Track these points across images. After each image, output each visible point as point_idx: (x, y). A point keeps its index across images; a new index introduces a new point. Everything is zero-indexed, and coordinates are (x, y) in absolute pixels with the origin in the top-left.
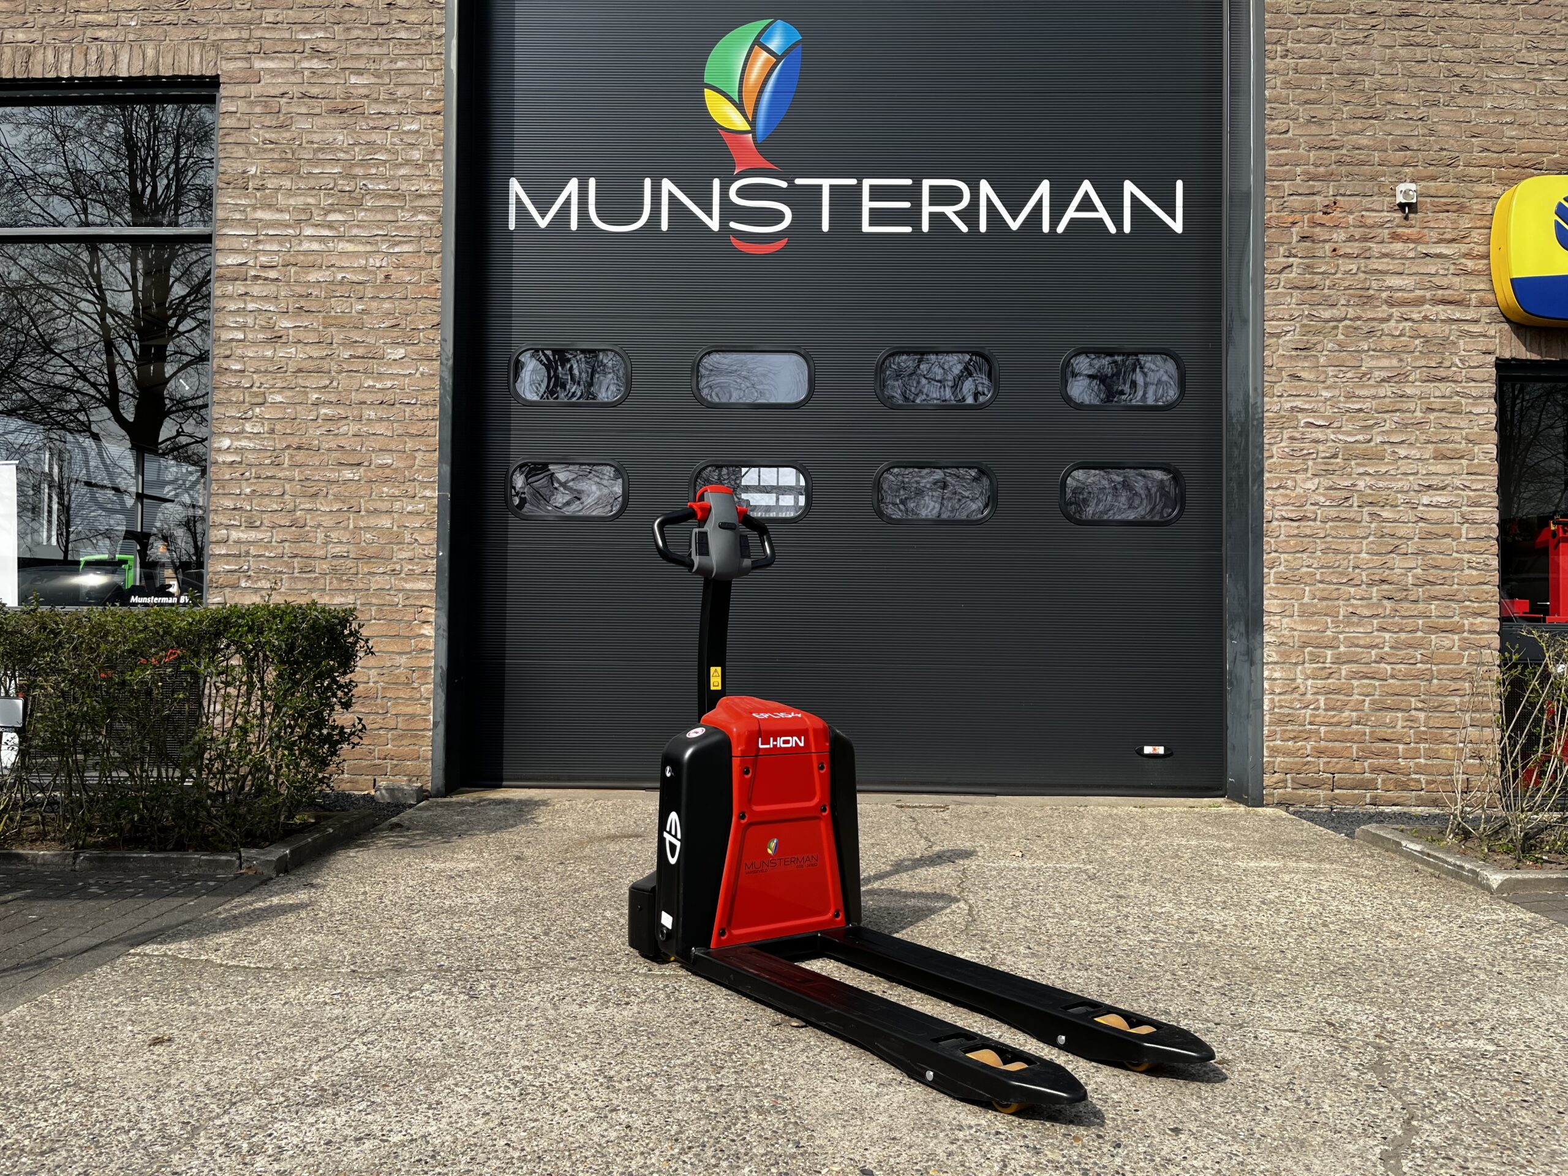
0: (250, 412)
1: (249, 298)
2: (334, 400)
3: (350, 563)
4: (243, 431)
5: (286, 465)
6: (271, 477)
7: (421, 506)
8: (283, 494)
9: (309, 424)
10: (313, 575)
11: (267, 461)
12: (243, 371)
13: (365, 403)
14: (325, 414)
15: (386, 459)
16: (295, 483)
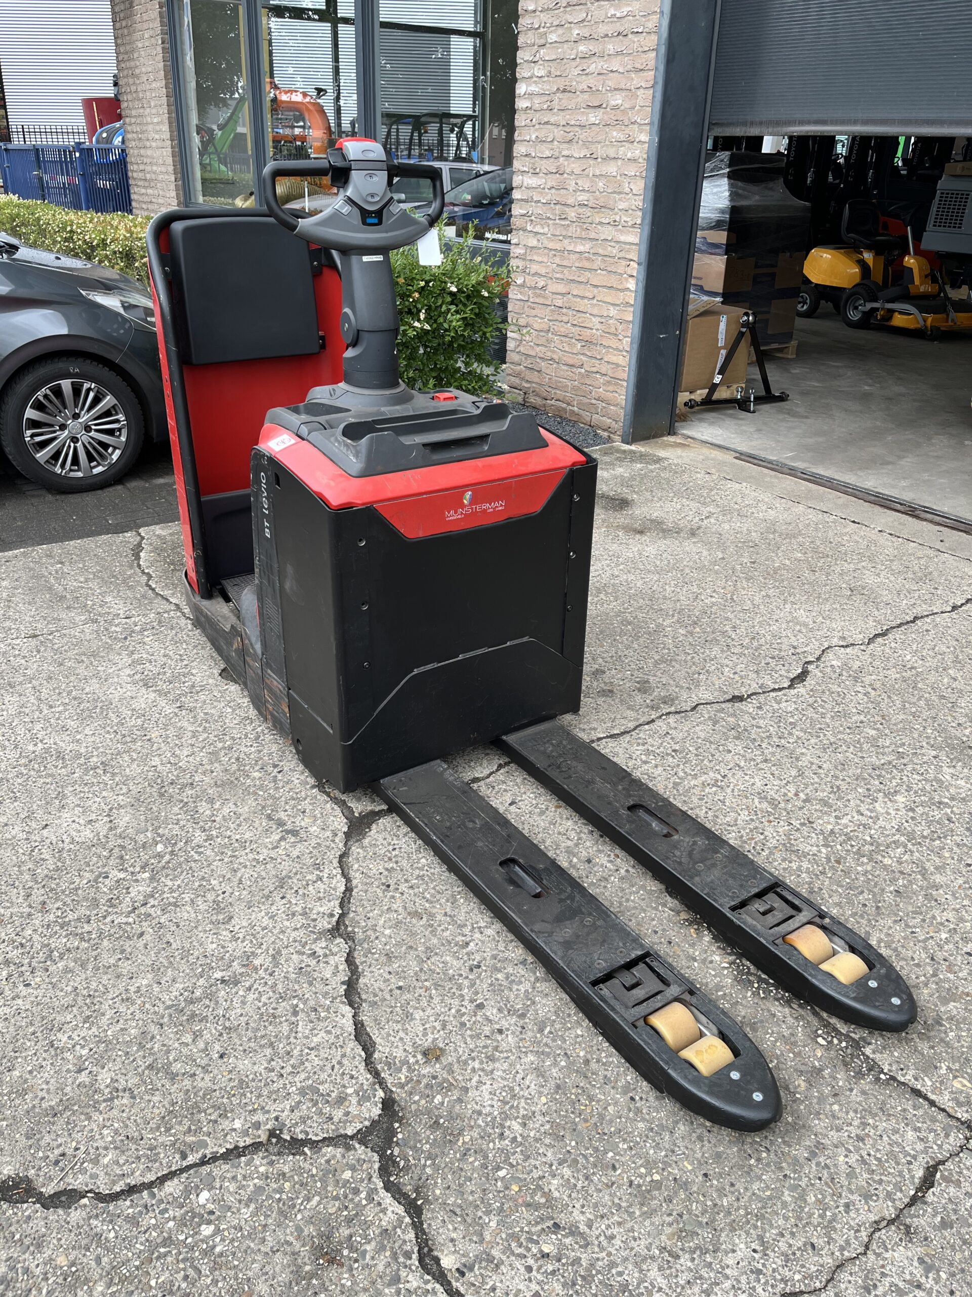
0: (538, 55)
3: (587, 212)
4: (533, 76)
6: (547, 123)
7: (637, 152)
8: (552, 141)
10: (567, 222)
11: (545, 107)
12: (534, 11)
13: (607, 36)
14: (582, 52)
15: (617, 100)
16: (561, 128)
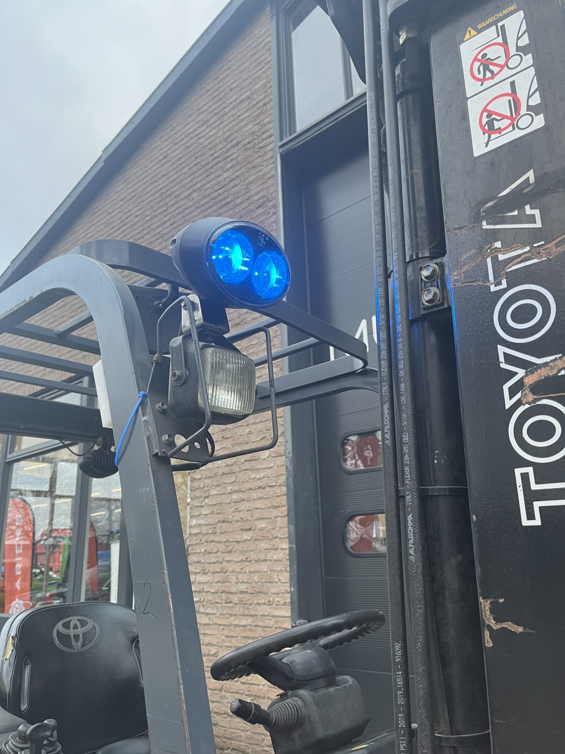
0: (204, 502)
2: (237, 489)
3: (248, 597)
4: (201, 514)
5: (218, 533)
6: (212, 541)
7: (281, 555)
8: (217, 552)
9: (228, 505)
10: (231, 605)
11: (210, 531)
12: (200, 479)
13: (251, 489)
14: (234, 499)
15: (263, 524)
16: (222, 544)
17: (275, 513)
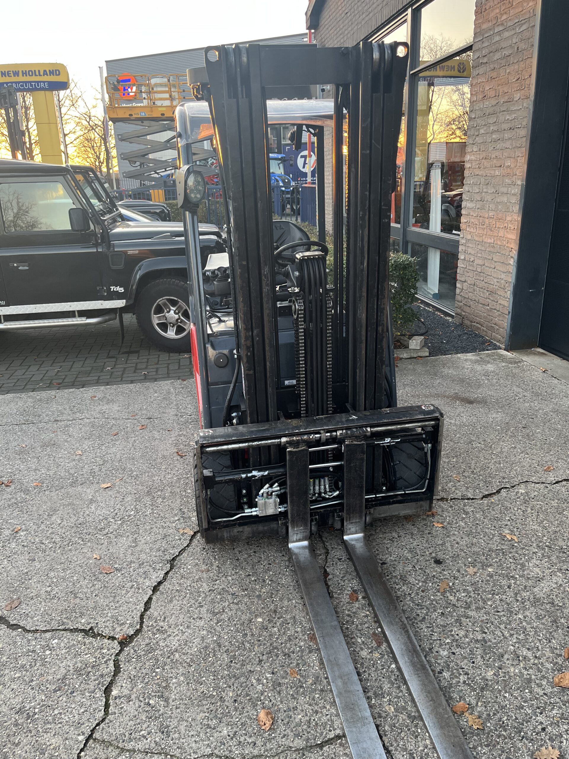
0: (475, 140)
1: (479, 76)
4: (473, 151)
6: (477, 175)
8: (480, 184)
9: (489, 144)
12: (475, 118)
13: (505, 130)
15: (509, 163)
16: (483, 178)
17: (518, 153)
